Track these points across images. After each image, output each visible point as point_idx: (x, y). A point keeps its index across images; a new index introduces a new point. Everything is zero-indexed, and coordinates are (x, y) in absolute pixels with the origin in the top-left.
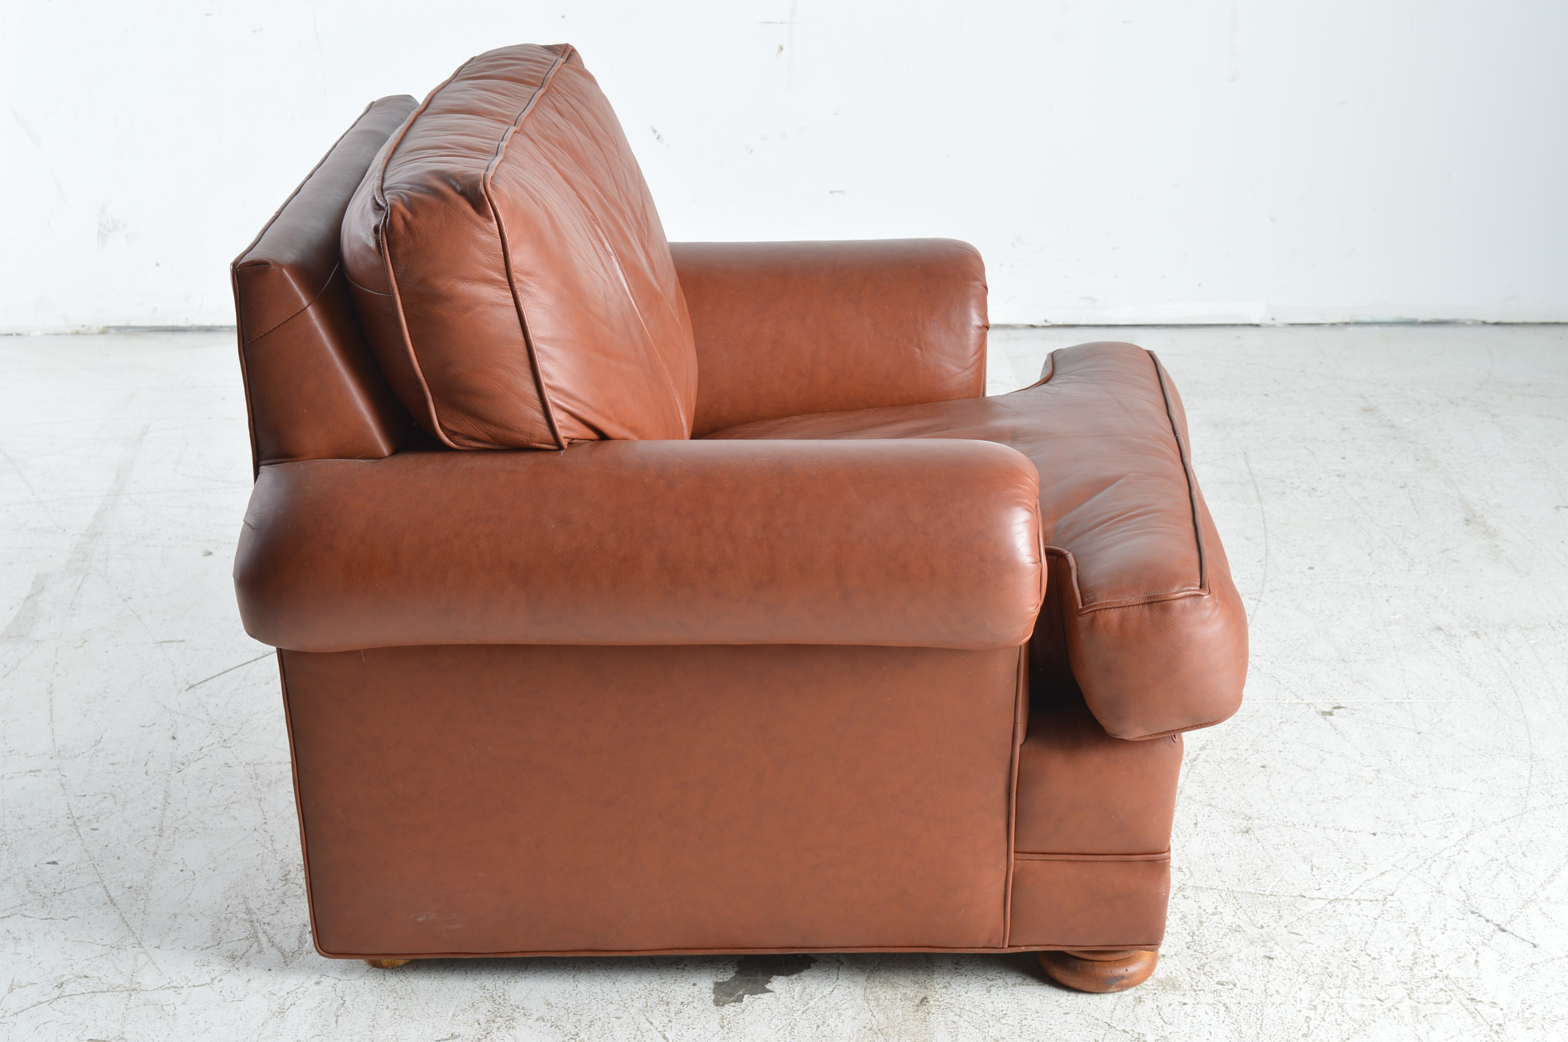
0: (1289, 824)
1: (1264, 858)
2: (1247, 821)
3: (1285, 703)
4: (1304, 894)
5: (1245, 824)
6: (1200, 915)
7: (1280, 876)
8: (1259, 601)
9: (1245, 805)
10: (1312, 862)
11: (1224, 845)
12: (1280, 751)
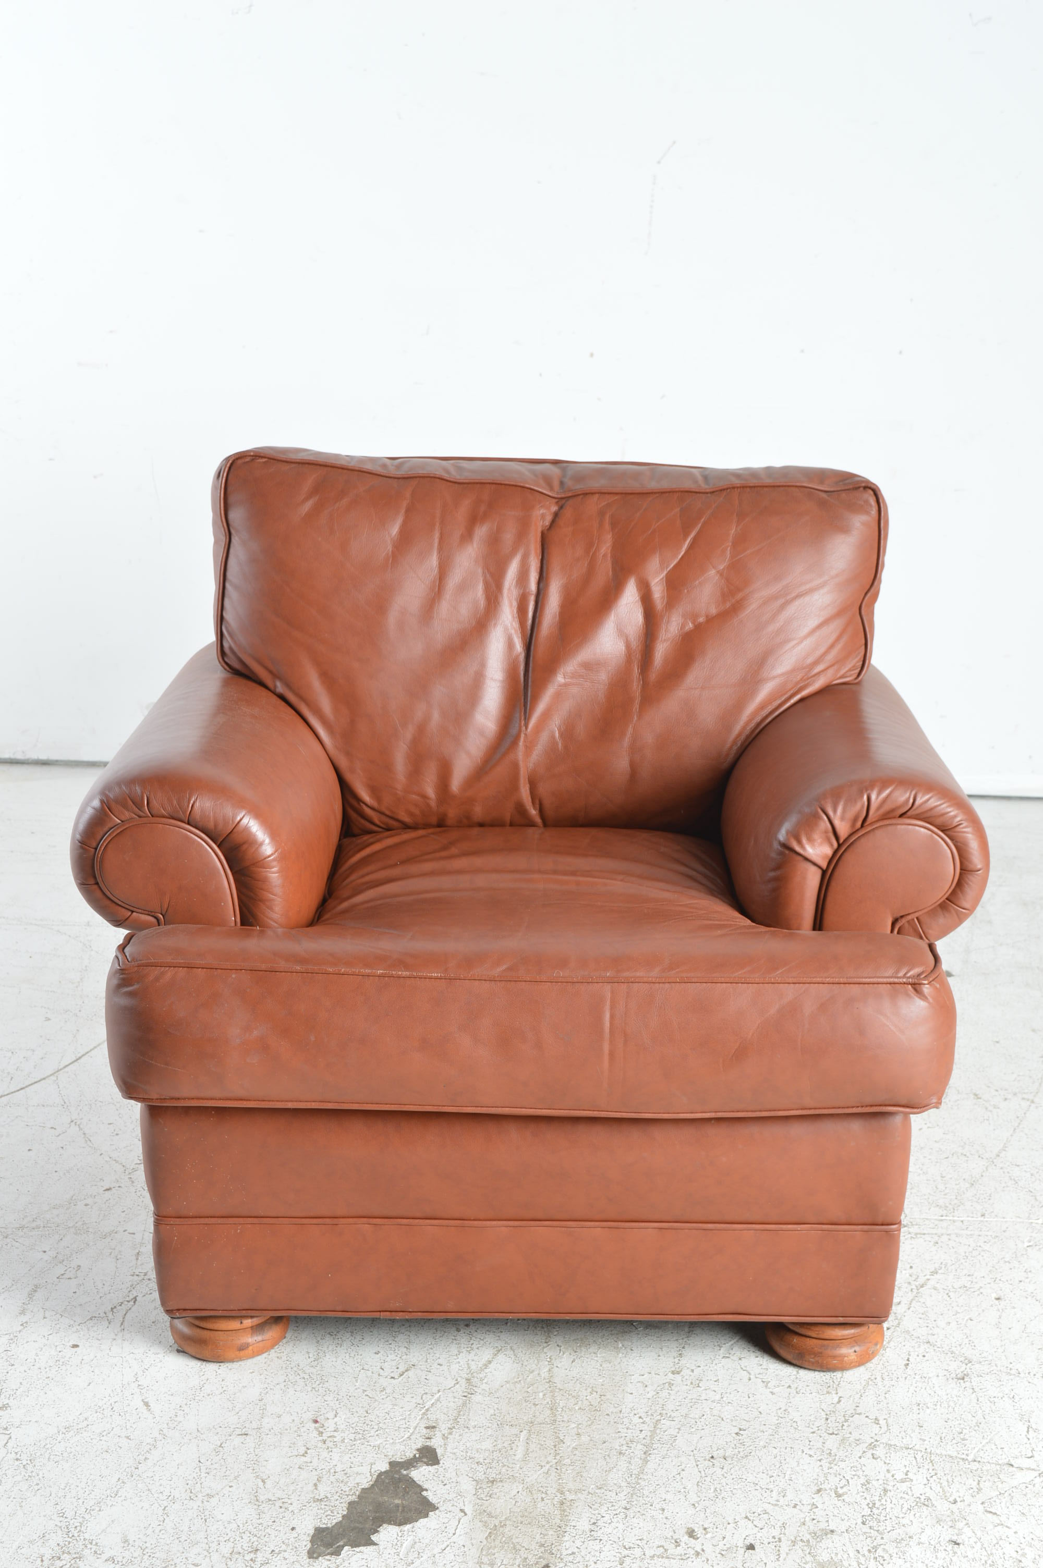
0: (1013, 1372)
1: (975, 1412)
2: (966, 1365)
3: (1037, 1223)
4: (1013, 1463)
5: (963, 1369)
6: (886, 1482)
7: (989, 1438)
8: (1033, 1102)
9: (967, 1345)
10: (1029, 1422)
11: (933, 1393)
12: (1021, 1281)
